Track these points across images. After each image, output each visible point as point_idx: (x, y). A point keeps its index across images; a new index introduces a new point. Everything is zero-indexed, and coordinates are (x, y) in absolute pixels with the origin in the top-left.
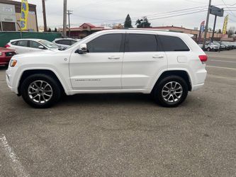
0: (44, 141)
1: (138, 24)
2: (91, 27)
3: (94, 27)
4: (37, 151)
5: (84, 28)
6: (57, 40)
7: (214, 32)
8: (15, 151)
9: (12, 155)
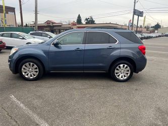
0: (40, 97)
1: (86, 21)
2: (53, 23)
3: (55, 23)
4: (37, 102)
5: (48, 24)
6: (31, 32)
7: (137, 27)
8: (23, 103)
9: (22, 105)
